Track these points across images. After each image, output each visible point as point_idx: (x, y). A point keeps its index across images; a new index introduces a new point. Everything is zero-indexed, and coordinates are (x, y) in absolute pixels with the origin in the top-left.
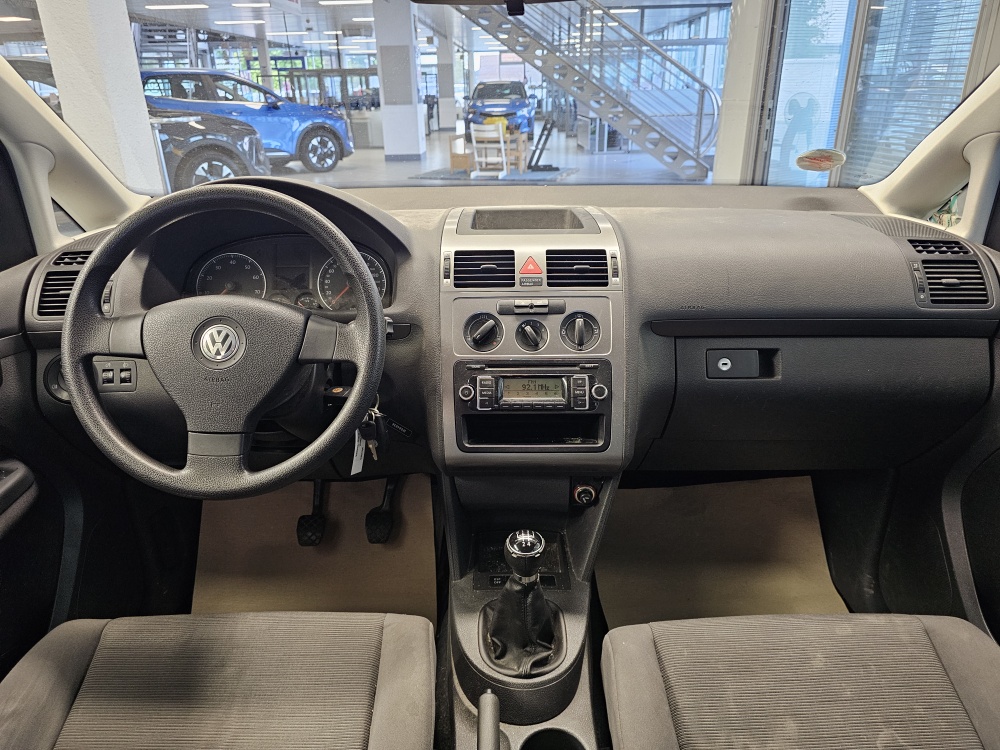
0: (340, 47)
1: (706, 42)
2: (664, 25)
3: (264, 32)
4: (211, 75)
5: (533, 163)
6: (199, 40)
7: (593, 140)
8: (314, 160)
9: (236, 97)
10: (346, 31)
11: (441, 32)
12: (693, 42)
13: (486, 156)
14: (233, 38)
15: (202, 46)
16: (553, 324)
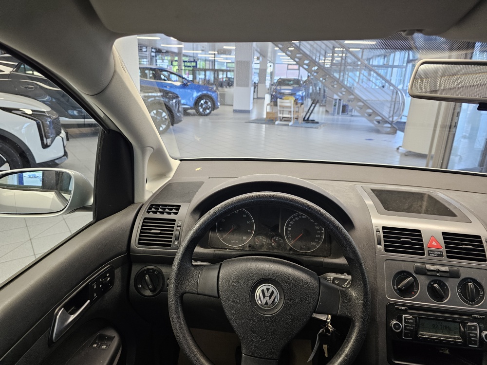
0: (216, 59)
1: (393, 67)
2: (370, 57)
3: (182, 51)
4: (159, 69)
5: (306, 119)
6: (152, 52)
7: (335, 109)
8: (201, 110)
9: (169, 79)
10: (220, 53)
11: (263, 54)
12: (386, 66)
13: (283, 114)
14: (167, 52)
15: (153, 54)
16: (452, 285)
